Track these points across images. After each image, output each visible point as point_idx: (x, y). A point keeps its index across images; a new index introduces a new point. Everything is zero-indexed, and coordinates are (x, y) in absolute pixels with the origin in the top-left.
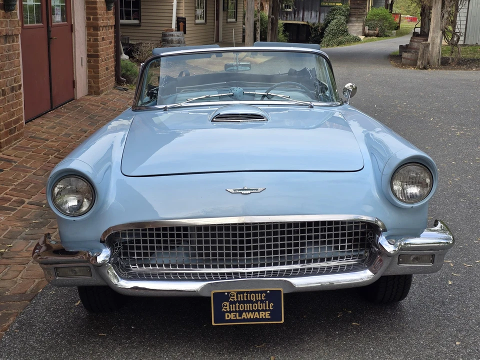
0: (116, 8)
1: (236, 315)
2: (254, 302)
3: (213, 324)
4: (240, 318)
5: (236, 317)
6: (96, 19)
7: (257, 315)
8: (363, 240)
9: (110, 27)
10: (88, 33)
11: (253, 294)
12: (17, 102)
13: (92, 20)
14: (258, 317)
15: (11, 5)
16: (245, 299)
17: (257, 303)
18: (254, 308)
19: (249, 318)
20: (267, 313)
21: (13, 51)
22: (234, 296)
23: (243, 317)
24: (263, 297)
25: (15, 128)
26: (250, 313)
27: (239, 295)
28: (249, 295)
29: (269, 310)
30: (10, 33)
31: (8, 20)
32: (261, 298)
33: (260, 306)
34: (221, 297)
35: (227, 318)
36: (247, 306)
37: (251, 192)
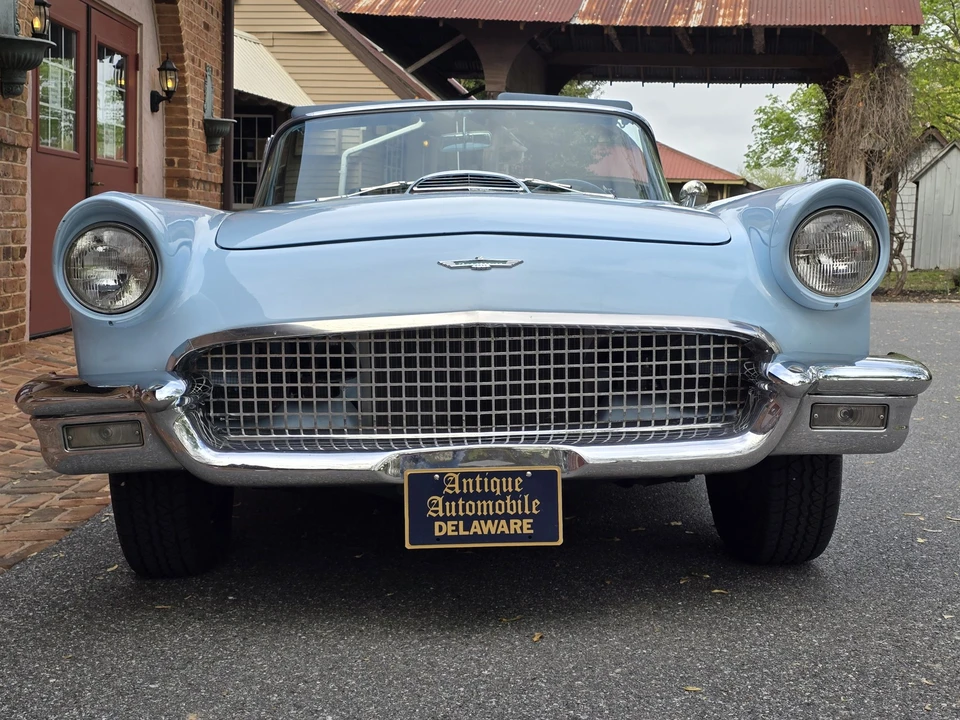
0: (225, 152)
1: (457, 526)
2: (498, 498)
3: (408, 546)
4: (467, 533)
5: (457, 530)
6: (185, 164)
7: (503, 527)
8: (732, 380)
9: (213, 187)
10: (168, 191)
11: (495, 479)
12: (15, 281)
13: (176, 165)
14: (507, 532)
15: (14, 83)
16: (478, 490)
17: (504, 499)
18: (497, 511)
19: (486, 532)
20: (525, 521)
21: (14, 178)
22: (454, 482)
23: (473, 530)
24: (517, 485)
25: (7, 332)
26: (489, 522)
27: (464, 480)
28: (486, 480)
29: (531, 516)
30: (9, 140)
31: (7, 114)
32: (513, 486)
33: (512, 505)
34: (426, 486)
35: (437, 533)
36: (482, 506)
37: (492, 267)
